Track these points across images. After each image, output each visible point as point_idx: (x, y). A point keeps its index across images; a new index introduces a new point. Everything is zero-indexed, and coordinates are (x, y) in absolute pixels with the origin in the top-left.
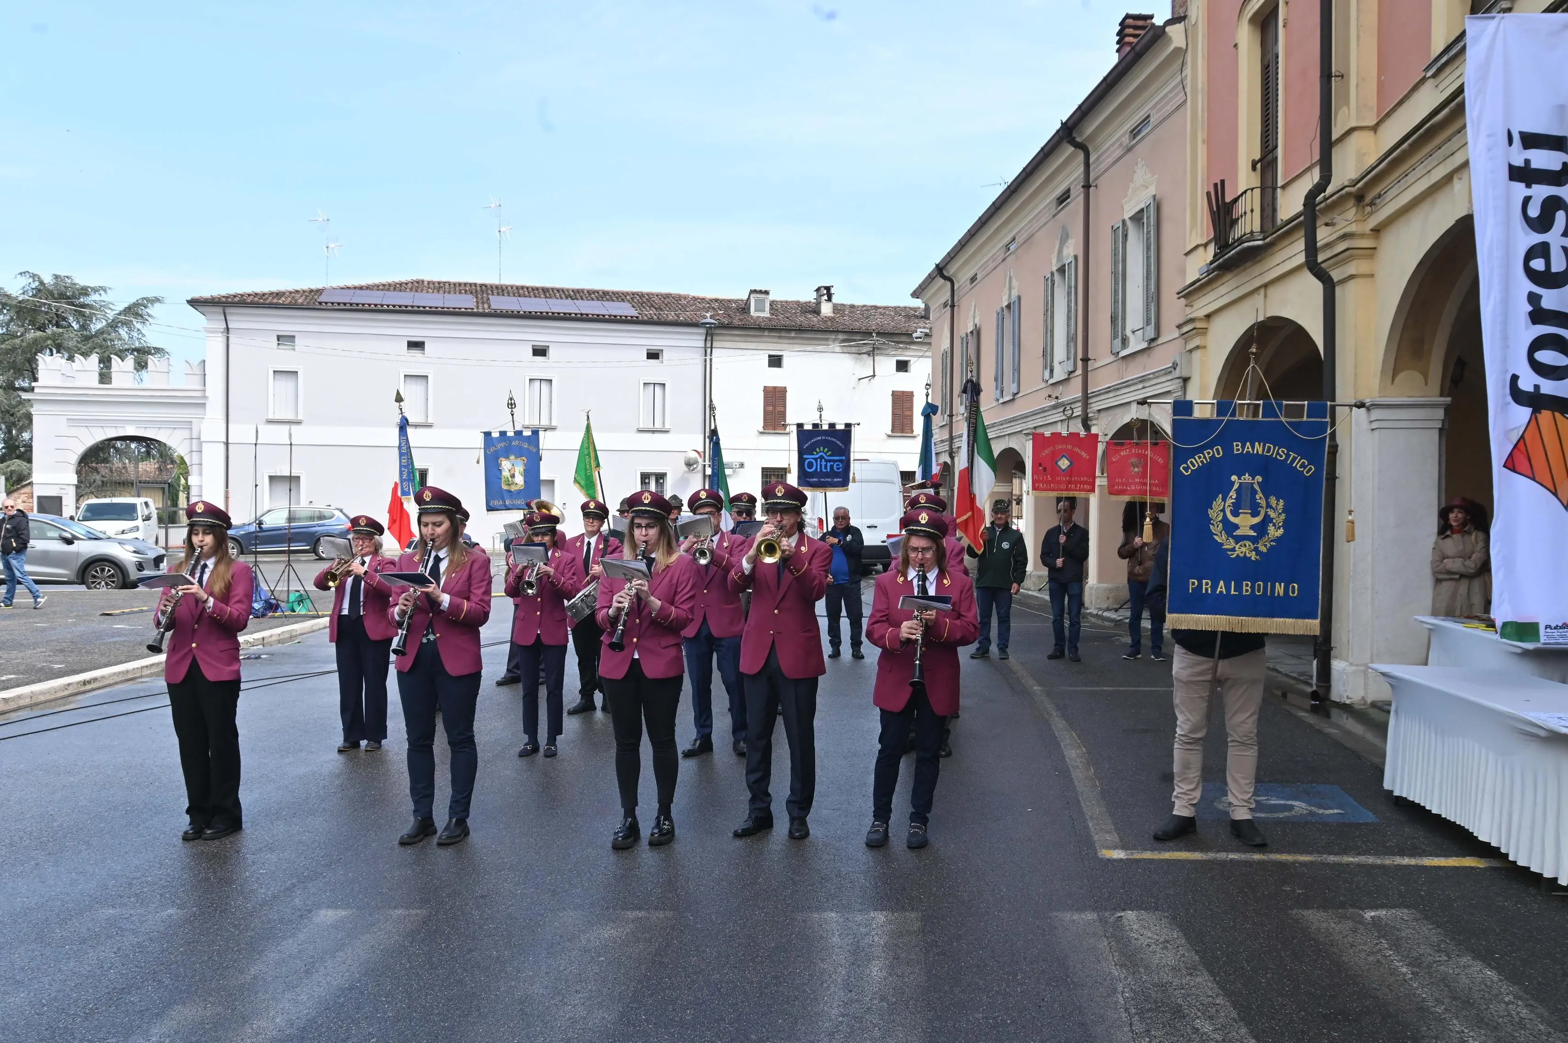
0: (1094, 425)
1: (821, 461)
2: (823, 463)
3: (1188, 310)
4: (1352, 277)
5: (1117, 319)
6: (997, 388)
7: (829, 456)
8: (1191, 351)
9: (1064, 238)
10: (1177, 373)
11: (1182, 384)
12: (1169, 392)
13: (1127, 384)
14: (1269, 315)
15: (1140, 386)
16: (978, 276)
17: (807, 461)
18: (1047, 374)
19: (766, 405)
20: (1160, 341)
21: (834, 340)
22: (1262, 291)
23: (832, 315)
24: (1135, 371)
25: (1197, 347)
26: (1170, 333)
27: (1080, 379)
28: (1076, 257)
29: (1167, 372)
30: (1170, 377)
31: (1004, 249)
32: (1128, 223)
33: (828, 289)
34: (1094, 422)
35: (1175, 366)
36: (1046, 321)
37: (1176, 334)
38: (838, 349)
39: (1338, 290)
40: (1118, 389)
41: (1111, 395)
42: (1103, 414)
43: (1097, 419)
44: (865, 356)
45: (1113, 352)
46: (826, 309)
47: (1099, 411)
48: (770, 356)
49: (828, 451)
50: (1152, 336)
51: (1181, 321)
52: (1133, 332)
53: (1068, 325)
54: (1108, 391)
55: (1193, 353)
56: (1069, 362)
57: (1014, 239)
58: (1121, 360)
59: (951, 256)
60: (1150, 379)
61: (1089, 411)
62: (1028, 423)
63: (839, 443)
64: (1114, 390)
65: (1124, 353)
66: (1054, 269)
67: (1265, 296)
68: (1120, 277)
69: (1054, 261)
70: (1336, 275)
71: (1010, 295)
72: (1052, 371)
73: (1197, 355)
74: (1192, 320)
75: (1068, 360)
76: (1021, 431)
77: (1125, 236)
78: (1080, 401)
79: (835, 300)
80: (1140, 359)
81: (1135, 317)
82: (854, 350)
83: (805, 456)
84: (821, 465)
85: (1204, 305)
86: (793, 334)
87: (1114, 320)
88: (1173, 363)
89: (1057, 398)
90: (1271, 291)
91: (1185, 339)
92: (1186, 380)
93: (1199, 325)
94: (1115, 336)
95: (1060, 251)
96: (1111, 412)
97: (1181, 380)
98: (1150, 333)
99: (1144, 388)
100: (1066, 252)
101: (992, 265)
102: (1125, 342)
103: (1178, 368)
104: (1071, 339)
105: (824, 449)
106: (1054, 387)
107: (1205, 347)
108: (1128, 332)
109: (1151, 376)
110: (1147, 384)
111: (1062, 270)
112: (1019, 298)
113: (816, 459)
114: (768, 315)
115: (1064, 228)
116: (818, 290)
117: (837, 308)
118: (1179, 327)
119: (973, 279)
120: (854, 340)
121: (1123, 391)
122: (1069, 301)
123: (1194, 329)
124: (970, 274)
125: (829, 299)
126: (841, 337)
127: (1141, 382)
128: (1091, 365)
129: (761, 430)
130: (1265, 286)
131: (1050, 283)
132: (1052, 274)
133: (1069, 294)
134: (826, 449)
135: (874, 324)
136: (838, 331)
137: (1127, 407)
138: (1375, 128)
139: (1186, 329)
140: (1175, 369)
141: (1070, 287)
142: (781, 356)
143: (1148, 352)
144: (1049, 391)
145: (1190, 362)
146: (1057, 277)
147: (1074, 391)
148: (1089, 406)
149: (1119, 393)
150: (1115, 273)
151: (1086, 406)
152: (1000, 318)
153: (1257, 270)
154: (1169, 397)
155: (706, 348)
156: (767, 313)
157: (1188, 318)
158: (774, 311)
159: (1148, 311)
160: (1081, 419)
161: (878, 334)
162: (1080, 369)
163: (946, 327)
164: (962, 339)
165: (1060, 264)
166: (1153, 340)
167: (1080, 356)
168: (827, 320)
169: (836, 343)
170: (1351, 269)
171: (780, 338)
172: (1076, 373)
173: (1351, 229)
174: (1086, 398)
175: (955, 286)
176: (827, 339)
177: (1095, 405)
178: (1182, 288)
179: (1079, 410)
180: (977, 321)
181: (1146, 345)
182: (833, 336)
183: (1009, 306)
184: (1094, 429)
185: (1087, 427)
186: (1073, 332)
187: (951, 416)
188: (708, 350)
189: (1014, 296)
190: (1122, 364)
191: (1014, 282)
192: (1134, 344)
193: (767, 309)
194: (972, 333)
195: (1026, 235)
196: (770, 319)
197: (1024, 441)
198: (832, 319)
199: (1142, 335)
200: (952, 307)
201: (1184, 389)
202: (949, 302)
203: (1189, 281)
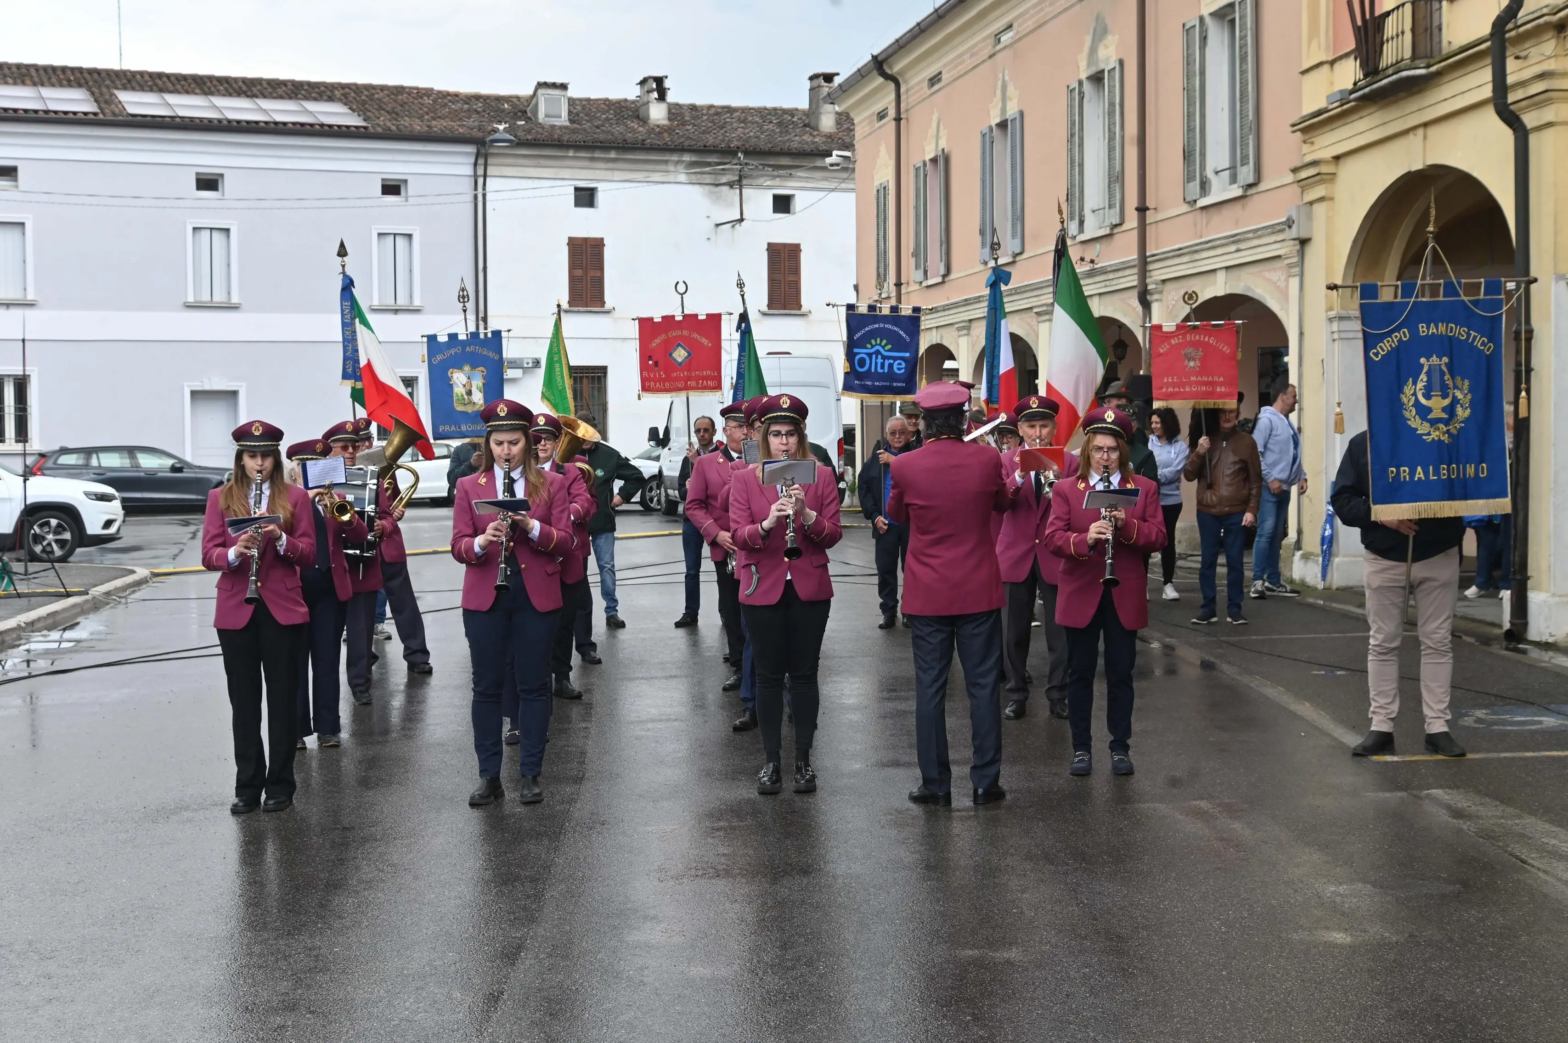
0: (1157, 300)
1: (877, 358)
2: (880, 360)
3: (1306, 148)
4: (1549, 125)
5: (1192, 154)
6: (983, 245)
7: (889, 351)
8: (1311, 203)
9: (1100, 32)
10: (1294, 233)
11: (1298, 247)
12: (1278, 257)
13: (1210, 245)
14: (1429, 162)
15: (1233, 248)
16: (945, 77)
17: (857, 357)
18: (1074, 227)
19: (572, 267)
20: (1262, 187)
21: (677, 163)
22: (1420, 132)
23: (666, 122)
24: (1221, 227)
25: (1322, 199)
26: (1277, 176)
27: (1135, 233)
28: (1121, 63)
29: (1274, 229)
30: (1280, 237)
31: (991, 41)
32: (1208, 20)
33: (659, 81)
34: (1156, 297)
35: (1289, 223)
36: (1071, 150)
37: (1290, 178)
38: (682, 178)
39: (1533, 139)
40: (1196, 252)
41: (1185, 259)
42: (1169, 286)
43: (1161, 292)
44: (725, 189)
45: (1188, 199)
46: (657, 113)
47: (1164, 281)
48: (577, 189)
49: (886, 345)
50: (1251, 180)
51: (1299, 164)
52: (1217, 173)
53: (1111, 159)
54: (1179, 253)
55: (1316, 206)
56: (1112, 211)
57: (1010, 27)
58: (1199, 212)
59: (901, 46)
60: (1248, 239)
61: (1148, 281)
62: (1042, 298)
63: (902, 333)
64: (1189, 253)
65: (1203, 202)
66: (1083, 76)
67: (1425, 137)
68: (1195, 97)
69: (1083, 64)
70: (1529, 119)
71: (1004, 110)
72: (1081, 223)
73: (1319, 208)
74: (1314, 163)
75: (1110, 207)
76: (1031, 308)
77: (1204, 39)
78: (1134, 266)
79: (671, 97)
80: (1228, 212)
81: (1217, 153)
82: (708, 179)
83: (856, 350)
84: (876, 363)
85: (1329, 143)
86: (613, 155)
87: (1188, 155)
88: (1288, 219)
89: (1092, 261)
90: (1432, 131)
91: (1302, 187)
92: (1304, 242)
93: (1324, 169)
94: (1190, 178)
96: (1183, 282)
97: (1297, 242)
98: (1246, 174)
99: (1238, 251)
100: (1102, 53)
101: (969, 63)
102: (1205, 186)
103: (1294, 227)
104: (1116, 178)
105: (881, 341)
106: (1085, 246)
107: (1332, 199)
108: (1209, 173)
109: (1250, 235)
110: (1242, 246)
111: (1097, 78)
112: (1022, 114)
113: (870, 355)
114: (566, 123)
115: (1099, 18)
116: (643, 82)
117: (676, 111)
118: (1295, 170)
119: (934, 80)
120: (709, 164)
121: (1205, 254)
122: (1111, 124)
123: (1318, 174)
124: (931, 71)
125: (662, 97)
126: (687, 158)
127: (1233, 242)
128: (1150, 217)
129: (565, 305)
130: (1426, 125)
131: (1076, 97)
132: (1080, 83)
133: (1111, 113)
134: (884, 342)
135: (734, 137)
137: (1210, 277)
139: (1304, 174)
140: (1290, 227)
141: (1112, 104)
142: (592, 190)
143: (1242, 202)
145: (1310, 217)
146: (1087, 87)
147: (1125, 249)
148: (1148, 274)
149: (1197, 256)
150: (1188, 90)
151: (1143, 274)
152: (987, 142)
153: (1413, 104)
154: (1277, 264)
155: (476, 177)
156: (563, 119)
157: (1308, 159)
158: (573, 117)
159: (1244, 145)
160: (1135, 294)
161: (747, 153)
162: (1132, 221)
163: (883, 149)
164: (917, 170)
165: (1093, 70)
166: (1250, 186)
167: (1132, 201)
168: (661, 130)
169: (681, 168)
170: (1548, 114)
171: (592, 159)
172: (1125, 227)
173: (1550, 65)
174: (1144, 263)
175: (903, 89)
176: (666, 162)
177: (1157, 274)
178: (1295, 119)
179: (1132, 280)
180: (943, 144)
181: (1239, 192)
182: (675, 158)
183: (1003, 125)
184: (1155, 307)
185: (1146, 304)
186: (1118, 168)
187: (898, 285)
188: (479, 180)
189: (1012, 111)
190: (1202, 218)
191: (1011, 90)
192: (1221, 190)
193: (564, 114)
194: (934, 160)
195: (1030, 24)
196: (574, 131)
197: (1034, 323)
198: (669, 130)
199: (1233, 179)
200: (898, 119)
201: (1302, 254)
202: (892, 113)
203: (1309, 108)
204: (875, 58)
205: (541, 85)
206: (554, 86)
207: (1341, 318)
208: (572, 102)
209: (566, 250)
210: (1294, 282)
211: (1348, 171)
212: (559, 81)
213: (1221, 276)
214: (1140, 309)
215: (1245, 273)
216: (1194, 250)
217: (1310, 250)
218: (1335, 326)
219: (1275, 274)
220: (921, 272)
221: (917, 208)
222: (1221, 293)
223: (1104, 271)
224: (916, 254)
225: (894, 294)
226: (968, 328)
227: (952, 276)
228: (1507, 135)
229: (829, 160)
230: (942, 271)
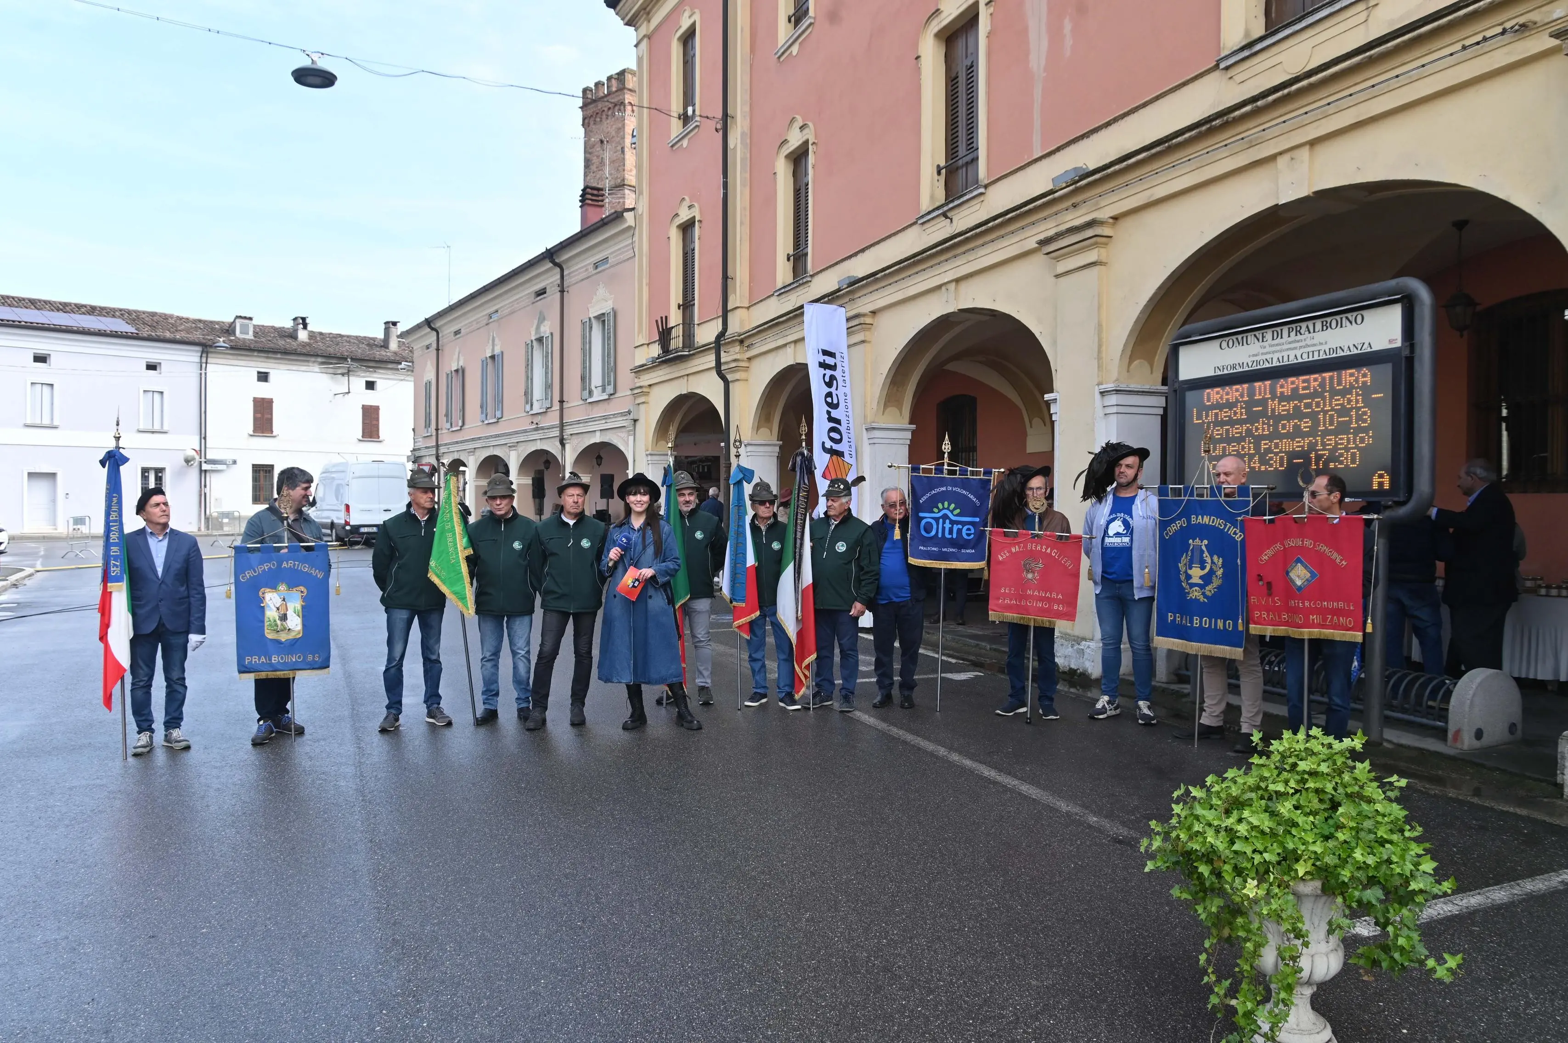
0: (568, 443)
3: (636, 380)
4: (738, 380)
5: (585, 378)
6: (482, 413)
8: (638, 404)
9: (543, 319)
10: (631, 416)
11: (633, 423)
12: (624, 427)
13: (593, 420)
14: (689, 391)
15: (604, 421)
16: (462, 331)
18: (528, 407)
19: (255, 412)
20: (616, 396)
21: (314, 362)
22: (686, 378)
23: (307, 341)
24: (598, 412)
25: (644, 403)
26: (624, 391)
27: (558, 413)
28: (552, 334)
29: (622, 414)
30: (625, 418)
31: (487, 317)
32: (593, 320)
33: (304, 319)
34: (567, 441)
35: (629, 412)
36: (527, 372)
37: (629, 392)
38: (317, 370)
39: (731, 385)
41: (581, 425)
42: (574, 437)
43: (570, 440)
44: (340, 376)
45: (583, 398)
46: (303, 335)
47: (571, 435)
48: (259, 373)
50: (612, 392)
51: (633, 387)
52: (596, 388)
53: (546, 377)
54: (579, 422)
56: (547, 401)
57: (497, 311)
58: (588, 404)
59: (441, 315)
60: (610, 418)
61: (564, 434)
64: (583, 422)
65: (590, 400)
66: (533, 338)
67: (688, 380)
68: (586, 353)
69: (533, 333)
70: (730, 377)
71: (493, 350)
72: (532, 405)
73: (642, 407)
74: (641, 387)
75: (546, 399)
76: (506, 444)
77: (591, 328)
79: (309, 328)
80: (601, 405)
81: (596, 379)
82: (331, 371)
85: (647, 379)
86: (279, 356)
87: (583, 379)
88: (628, 410)
89: (537, 424)
90: (690, 378)
91: (635, 397)
92: (635, 421)
93: (645, 390)
94: (584, 389)
95: (538, 328)
96: (580, 436)
97: (632, 421)
98: (610, 389)
99: (606, 423)
100: (542, 329)
101: (475, 326)
102: (591, 393)
103: (631, 414)
104: (548, 387)
106: (534, 416)
107: (648, 403)
108: (593, 388)
109: (611, 416)
110: (608, 421)
111: (540, 340)
112: (502, 353)
114: (252, 338)
115: (542, 312)
116: (295, 319)
117: (312, 335)
118: (631, 390)
119: (457, 333)
120: (332, 364)
121: (590, 424)
122: (547, 361)
123: (642, 392)
124: (455, 329)
125: (305, 326)
126: (320, 360)
127: (604, 419)
128: (565, 405)
129: (252, 433)
130: (687, 375)
131: (529, 348)
132: (532, 341)
133: (547, 357)
135: (345, 349)
136: (317, 356)
137: (593, 434)
138: (748, 308)
139: (636, 391)
140: (629, 414)
141: (547, 353)
142: (267, 373)
143: (608, 401)
144: (529, 420)
145: (639, 410)
146: (535, 343)
147: (553, 419)
149: (586, 424)
150: (583, 350)
151: (562, 431)
152: (484, 364)
153: (683, 366)
154: (623, 430)
155: (201, 363)
156: (250, 336)
157: (638, 385)
158: (256, 334)
159: (609, 377)
160: (558, 439)
161: (352, 359)
162: (556, 406)
163: (429, 363)
164: (448, 375)
165: (538, 336)
166: (611, 395)
167: (556, 398)
168: (304, 345)
169: (316, 364)
170: (737, 376)
171: (267, 358)
172: (553, 409)
173: (738, 356)
174: (562, 426)
175: (440, 335)
176: (308, 361)
177: (568, 431)
178: (632, 367)
179: (557, 433)
180: (461, 363)
181: (607, 397)
182: (313, 359)
183: (493, 357)
184: (567, 446)
185: (563, 444)
186: (550, 381)
187: (437, 430)
188: (202, 366)
189: (497, 351)
190: (590, 407)
191: (497, 341)
192: (597, 396)
193: (251, 333)
194: (457, 371)
195: (506, 311)
196: (256, 342)
197: (507, 450)
198: (308, 344)
199: (604, 391)
200: (438, 350)
201: (635, 425)
202: (434, 346)
203: (638, 364)
204: (426, 320)
205: (238, 317)
206: (245, 318)
207: (651, 455)
208: (255, 326)
209: (251, 404)
210: (631, 438)
211: (655, 391)
212: (248, 316)
213: (598, 434)
214: (560, 447)
215: (608, 432)
216: (586, 421)
217: (638, 424)
218: (649, 458)
219: (623, 434)
220: (449, 424)
221: (447, 393)
222: (598, 441)
223: (543, 428)
224: (447, 415)
225: (434, 434)
226: (474, 452)
227: (466, 427)
228: (721, 383)
229: (400, 367)
230: (460, 424)
